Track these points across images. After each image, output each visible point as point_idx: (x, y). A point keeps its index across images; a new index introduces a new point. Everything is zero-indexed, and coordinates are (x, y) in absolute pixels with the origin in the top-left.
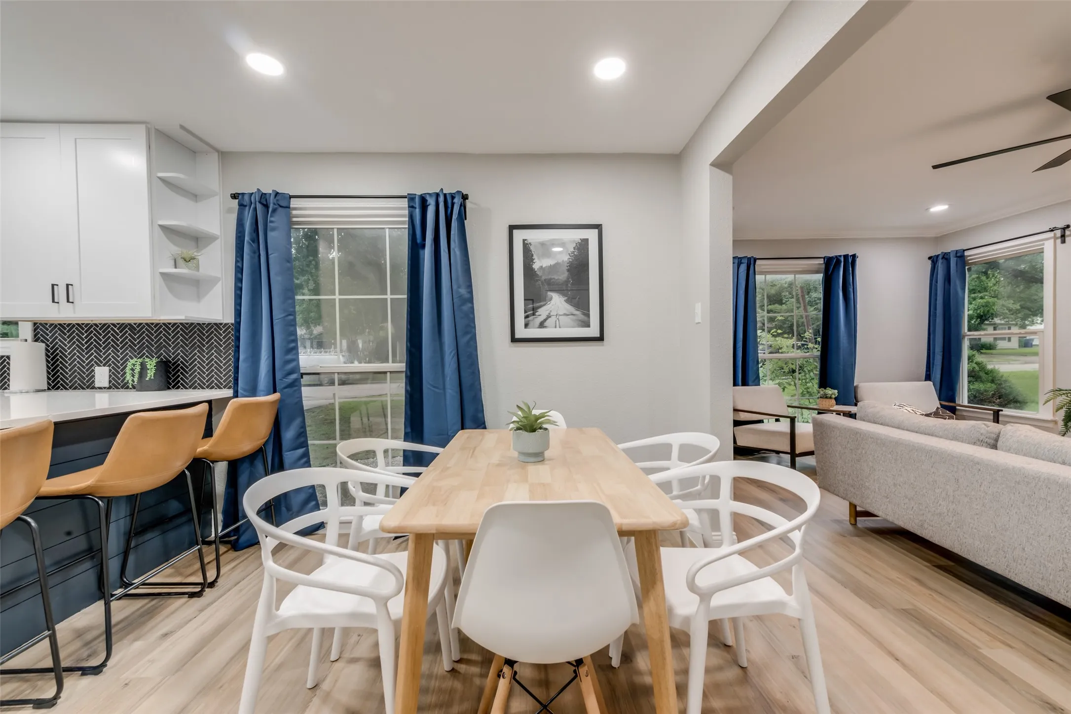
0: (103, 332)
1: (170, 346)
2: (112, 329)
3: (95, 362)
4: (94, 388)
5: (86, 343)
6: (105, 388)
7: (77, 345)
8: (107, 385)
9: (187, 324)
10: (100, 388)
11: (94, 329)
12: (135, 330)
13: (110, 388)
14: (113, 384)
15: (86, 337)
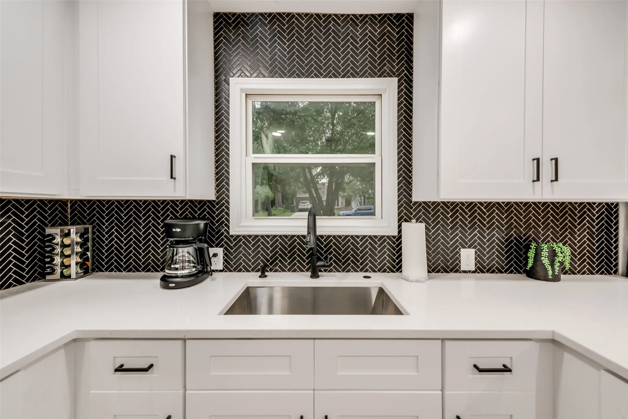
0: (469, 211)
1: (540, 227)
2: (479, 208)
3: (460, 243)
4: (457, 271)
5: (451, 222)
6: (469, 272)
7: (442, 225)
8: (473, 269)
9: (558, 203)
10: (465, 272)
11: (460, 208)
12: (503, 209)
13: (474, 272)
14: (478, 268)
15: (451, 217)
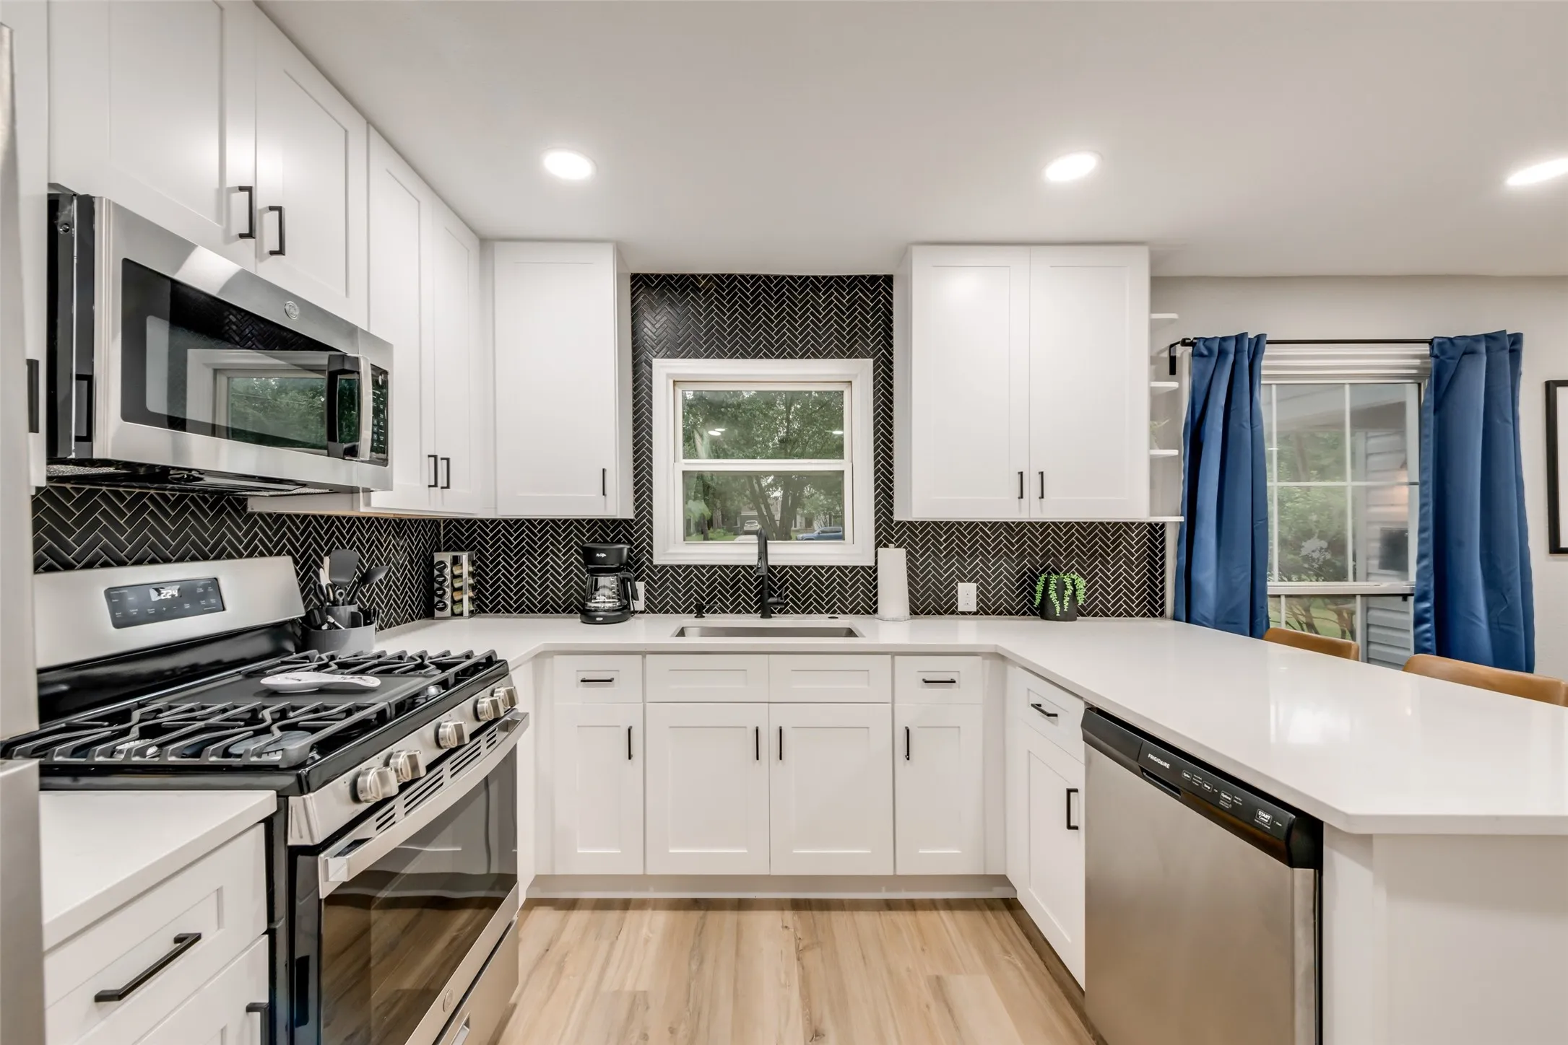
0: (969, 534)
1: (1061, 554)
2: (981, 529)
3: (957, 576)
4: (953, 613)
5: (945, 549)
6: (970, 613)
7: (933, 552)
8: (974, 609)
9: (1085, 523)
10: (963, 613)
11: (957, 529)
12: (1014, 530)
13: (975, 614)
14: (981, 608)
15: (945, 541)
